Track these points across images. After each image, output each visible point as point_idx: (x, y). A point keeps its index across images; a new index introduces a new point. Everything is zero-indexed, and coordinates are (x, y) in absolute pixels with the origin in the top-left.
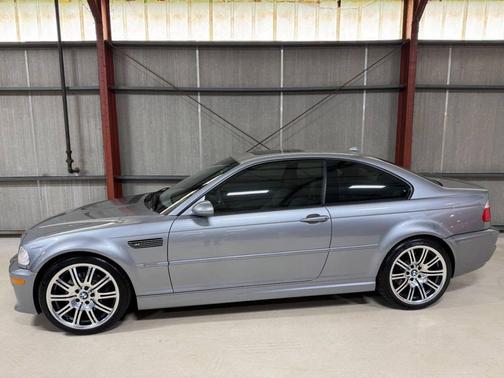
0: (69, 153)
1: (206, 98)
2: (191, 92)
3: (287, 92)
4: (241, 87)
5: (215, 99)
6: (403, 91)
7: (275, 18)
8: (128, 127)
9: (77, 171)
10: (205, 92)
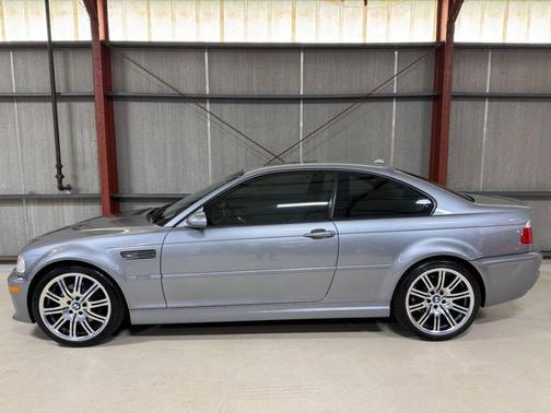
0: (59, 167)
1: (217, 106)
2: (199, 99)
3: (308, 100)
4: (256, 93)
5: (227, 108)
6: (437, 100)
7: (294, 17)
8: (128, 138)
9: (69, 188)
10: (214, 99)
